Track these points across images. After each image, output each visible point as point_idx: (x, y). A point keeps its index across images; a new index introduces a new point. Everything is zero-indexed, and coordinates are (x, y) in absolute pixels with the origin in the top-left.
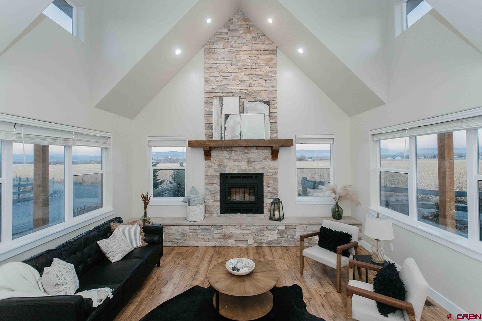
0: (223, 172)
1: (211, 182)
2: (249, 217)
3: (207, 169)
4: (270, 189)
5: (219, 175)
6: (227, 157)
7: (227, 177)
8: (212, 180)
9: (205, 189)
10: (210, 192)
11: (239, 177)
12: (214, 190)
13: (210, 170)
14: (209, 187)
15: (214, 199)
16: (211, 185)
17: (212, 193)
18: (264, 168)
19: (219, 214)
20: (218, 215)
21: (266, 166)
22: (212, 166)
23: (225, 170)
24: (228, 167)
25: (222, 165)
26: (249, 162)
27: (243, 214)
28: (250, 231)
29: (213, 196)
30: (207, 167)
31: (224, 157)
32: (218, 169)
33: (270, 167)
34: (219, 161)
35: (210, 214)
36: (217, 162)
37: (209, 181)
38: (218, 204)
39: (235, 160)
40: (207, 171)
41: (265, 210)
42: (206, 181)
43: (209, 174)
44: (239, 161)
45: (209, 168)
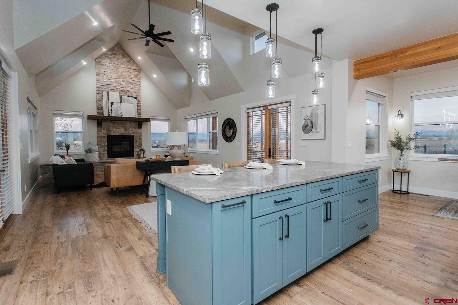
0: (109, 134)
4: (137, 144)
5: (107, 136)
6: (112, 126)
7: (112, 137)
8: (103, 139)
12: (104, 144)
13: (101, 133)
14: (100, 143)
15: (104, 150)
17: (102, 146)
18: (134, 133)
19: (107, 159)
22: (102, 131)
23: (111, 134)
24: (113, 132)
25: (109, 130)
26: (126, 129)
29: (103, 148)
31: (110, 126)
32: (107, 133)
33: (137, 132)
34: (107, 128)
35: (101, 159)
36: (105, 129)
37: (100, 140)
38: (106, 152)
39: (117, 128)
40: (99, 134)
41: (135, 155)
42: (98, 140)
43: (100, 135)
44: (119, 128)
45: (100, 132)
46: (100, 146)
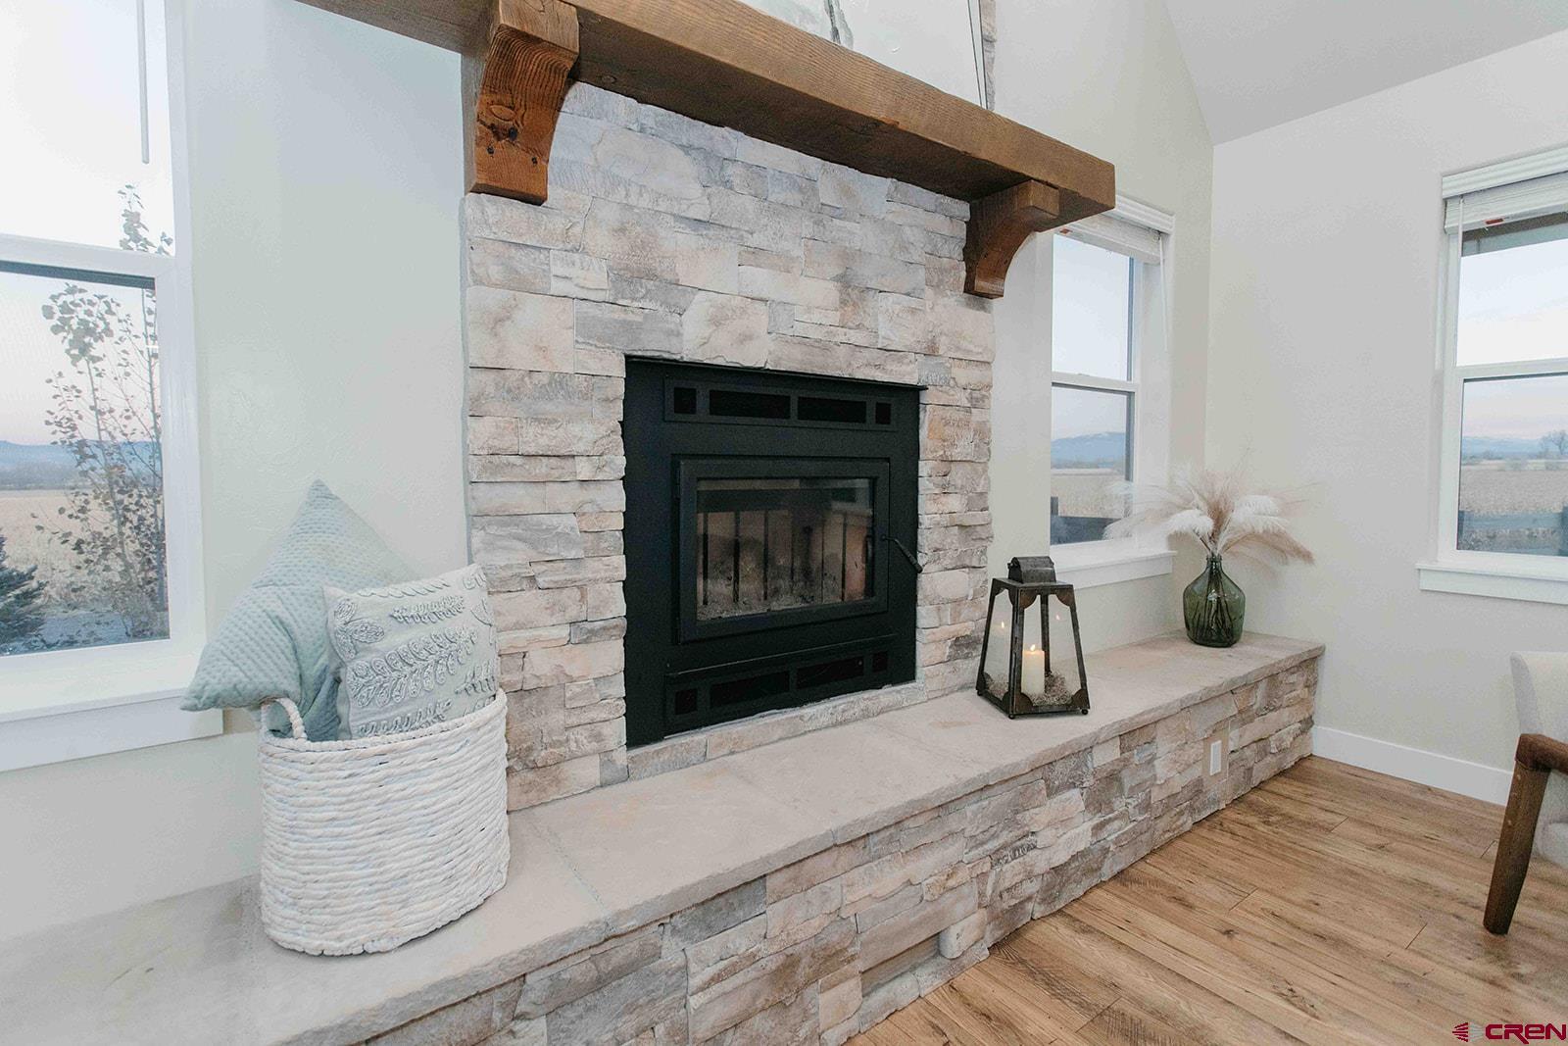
0: (653, 345)
1: (536, 438)
2: (845, 722)
3: (493, 298)
4: (954, 503)
5: (620, 371)
6: (691, 214)
7: (685, 402)
8: (550, 422)
9: (477, 517)
10: (533, 545)
11: (775, 408)
12: (573, 520)
13: (533, 312)
14: (520, 498)
15: (573, 613)
16: (541, 468)
17: (554, 550)
18: (931, 352)
19: (622, 756)
20: (611, 761)
21: (943, 338)
22: (557, 269)
23: (679, 334)
24: (699, 308)
25: (651, 275)
26: (852, 290)
27: (809, 710)
28: (961, 843)
29: (560, 587)
30: (495, 272)
31: (663, 206)
32: (618, 314)
33: (964, 344)
34: (622, 230)
35: (530, 776)
36: (601, 240)
37: (516, 431)
38: (611, 656)
39: (754, 255)
40: (499, 320)
41: (928, 650)
42: (484, 428)
43: (520, 357)
44: (784, 264)
45: (519, 284)
46: (515, 556)
